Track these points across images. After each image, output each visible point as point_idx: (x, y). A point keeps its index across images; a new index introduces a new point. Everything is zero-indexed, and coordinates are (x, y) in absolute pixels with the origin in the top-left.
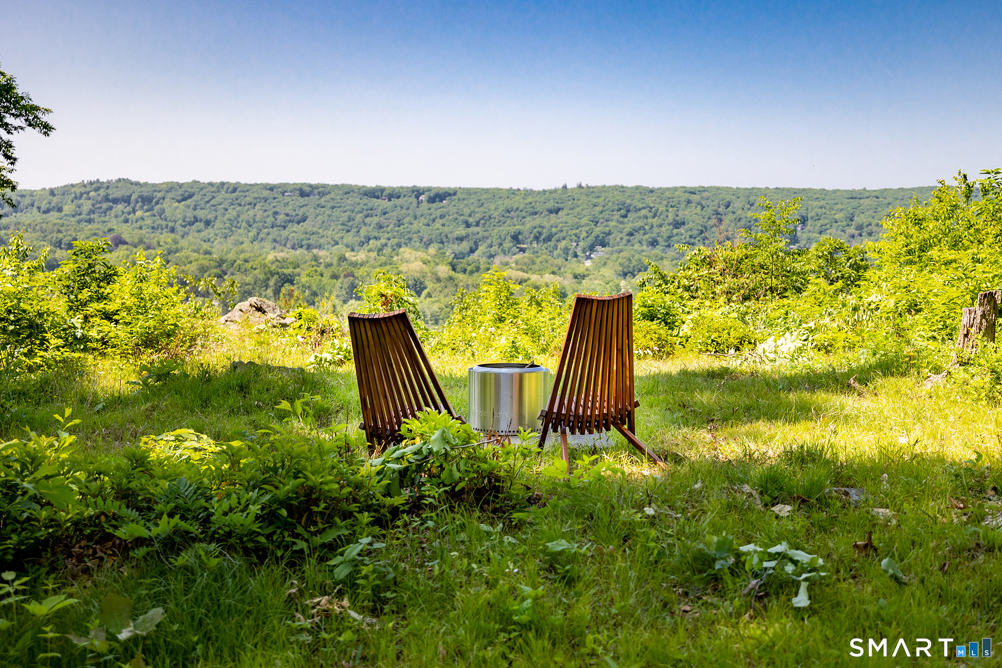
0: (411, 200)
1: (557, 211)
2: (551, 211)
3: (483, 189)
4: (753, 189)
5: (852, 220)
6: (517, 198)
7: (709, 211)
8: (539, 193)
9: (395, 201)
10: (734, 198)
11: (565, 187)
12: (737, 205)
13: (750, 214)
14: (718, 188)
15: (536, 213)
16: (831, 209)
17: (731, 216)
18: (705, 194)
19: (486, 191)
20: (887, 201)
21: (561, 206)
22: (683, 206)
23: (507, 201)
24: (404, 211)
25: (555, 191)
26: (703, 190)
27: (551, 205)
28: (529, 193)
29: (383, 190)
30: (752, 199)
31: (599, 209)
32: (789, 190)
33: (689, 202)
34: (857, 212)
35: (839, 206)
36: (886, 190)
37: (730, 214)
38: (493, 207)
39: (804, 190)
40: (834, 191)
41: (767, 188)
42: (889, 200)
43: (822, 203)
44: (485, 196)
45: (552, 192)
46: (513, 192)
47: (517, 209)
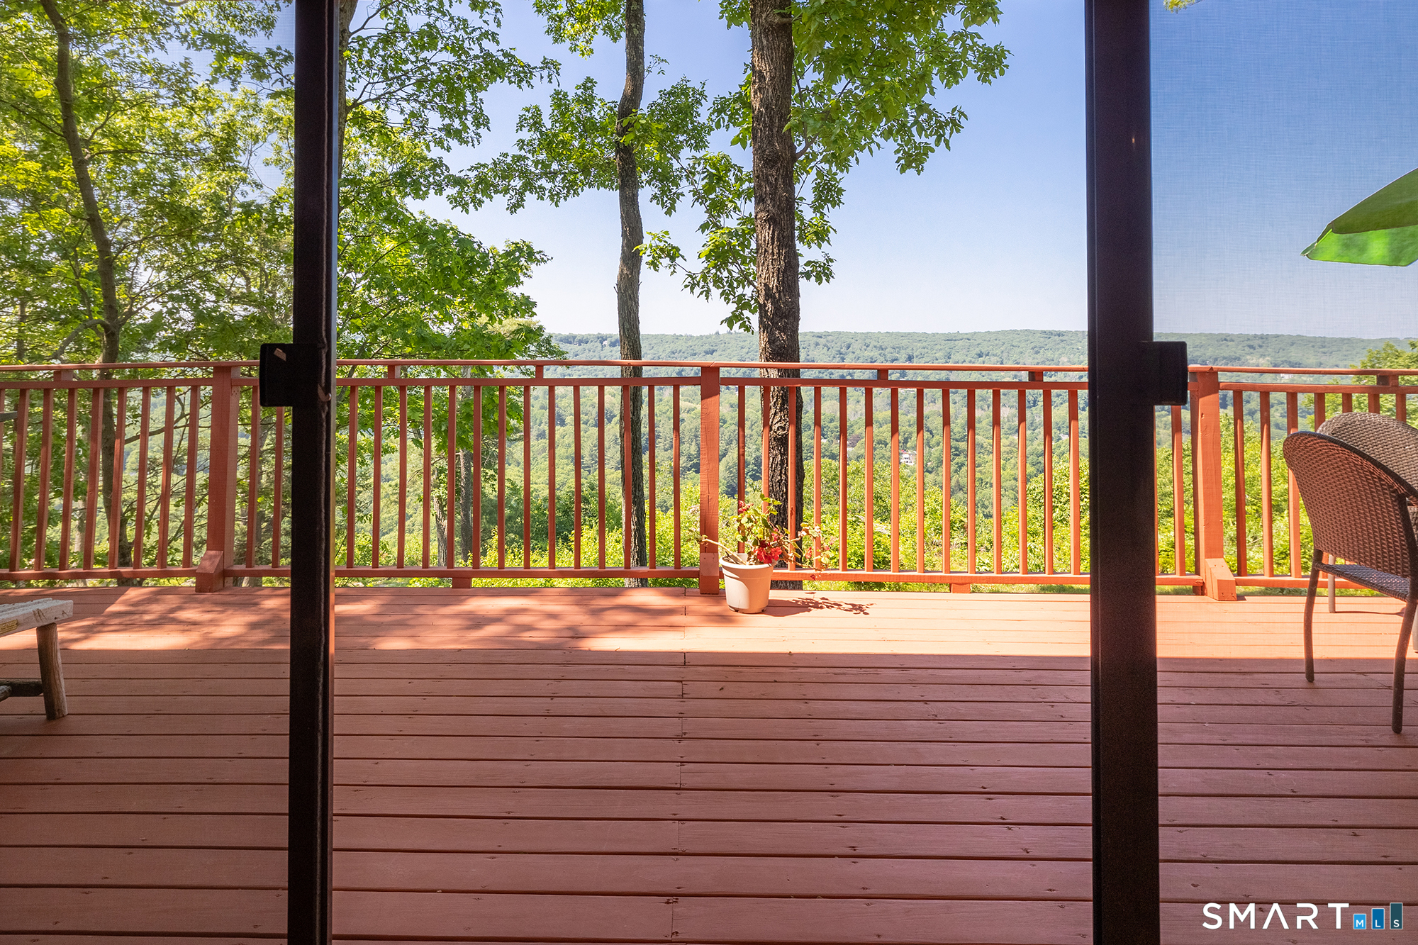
0: (596, 344)
1: (712, 352)
2: (707, 353)
3: (653, 336)
4: (868, 333)
5: (949, 358)
6: (680, 342)
7: (833, 352)
8: (697, 338)
9: (584, 345)
10: (853, 341)
11: (717, 333)
12: (855, 346)
13: (866, 354)
14: (840, 333)
15: (695, 354)
16: (932, 349)
17: (851, 356)
18: (829, 338)
19: (656, 336)
20: (976, 343)
21: (715, 348)
22: (812, 347)
23: (672, 345)
24: (591, 353)
25: (710, 336)
26: (828, 334)
27: (707, 347)
28: (690, 338)
29: (574, 337)
30: (867, 341)
31: (745, 350)
32: (897, 334)
33: (817, 344)
34: (953, 351)
35: (939, 347)
36: (975, 333)
37: (851, 354)
38: (661, 350)
39: (909, 334)
40: (934, 335)
41: (879, 332)
42: (979, 341)
43: (925, 344)
44: (655, 341)
45: (707, 337)
46: (677, 338)
47: (680, 351)
